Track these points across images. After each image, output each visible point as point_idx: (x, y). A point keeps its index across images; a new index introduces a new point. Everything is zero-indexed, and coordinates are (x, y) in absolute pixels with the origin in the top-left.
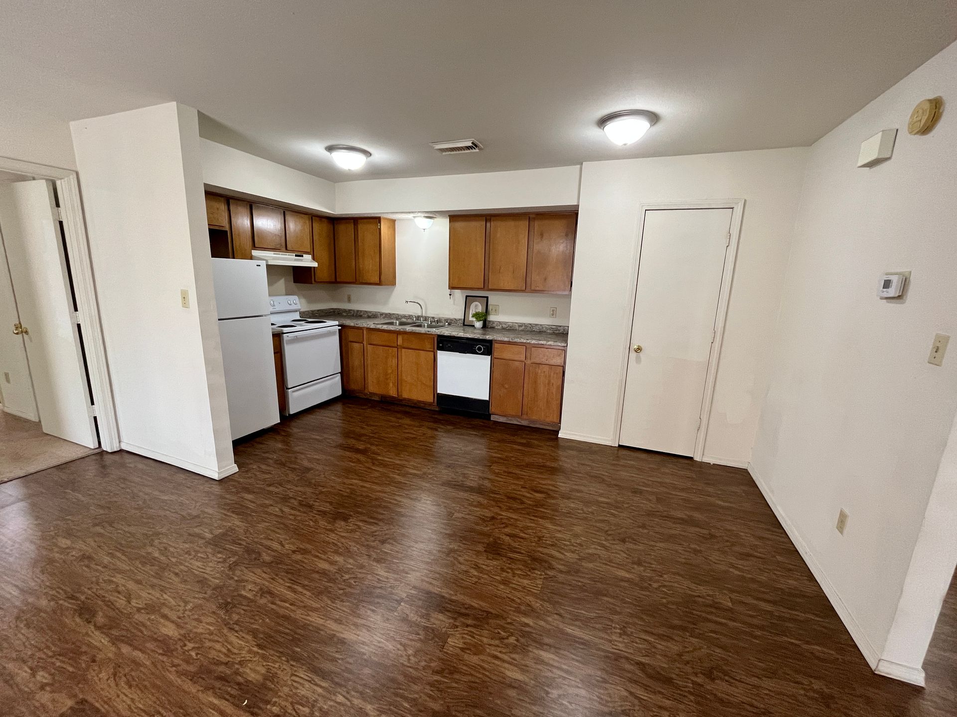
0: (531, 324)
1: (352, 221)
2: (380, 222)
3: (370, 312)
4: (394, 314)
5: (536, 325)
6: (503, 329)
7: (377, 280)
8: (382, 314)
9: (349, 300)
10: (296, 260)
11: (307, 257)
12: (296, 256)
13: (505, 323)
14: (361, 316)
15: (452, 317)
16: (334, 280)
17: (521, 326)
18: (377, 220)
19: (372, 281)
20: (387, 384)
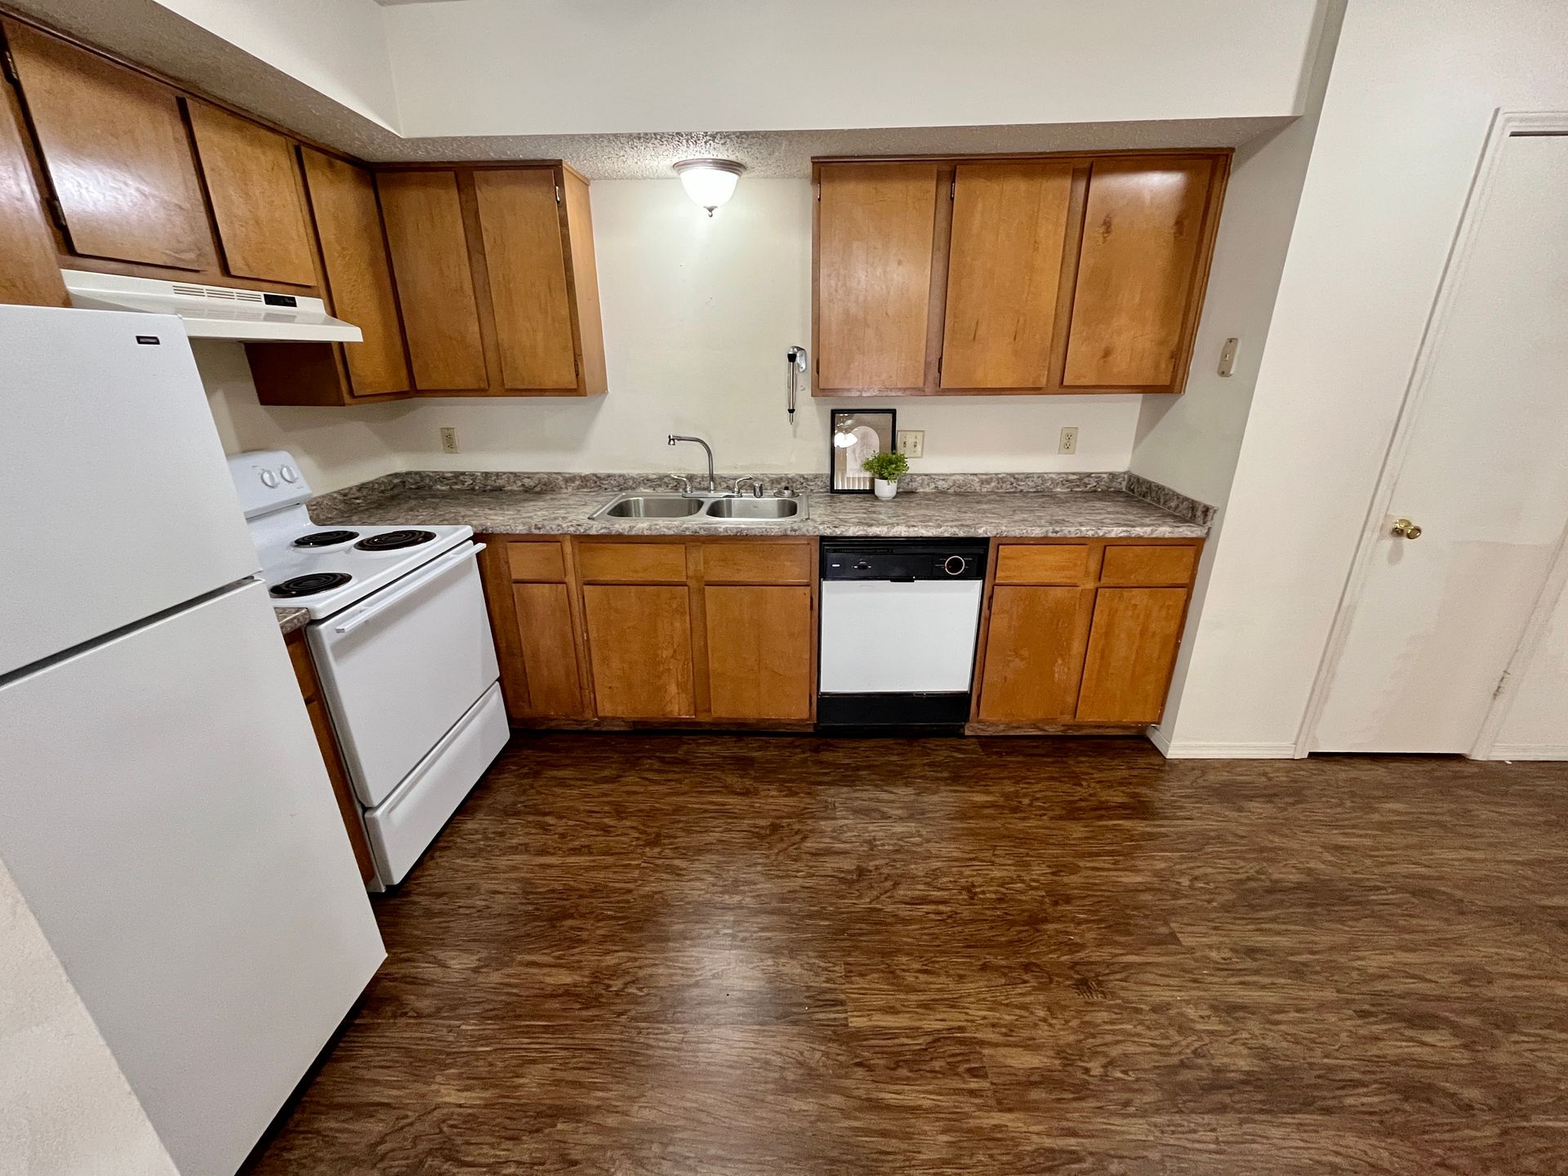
0: (1012, 475)
1: (452, 174)
2: (559, 181)
3: (530, 476)
4: (609, 476)
5: (1028, 476)
6: (942, 493)
7: (568, 379)
8: (569, 479)
9: (449, 442)
10: (269, 317)
11: (311, 306)
12: (270, 300)
13: (945, 477)
14: (500, 489)
15: (792, 472)
16: (406, 387)
17: (988, 482)
18: (549, 171)
19: (549, 385)
20: (661, 689)
